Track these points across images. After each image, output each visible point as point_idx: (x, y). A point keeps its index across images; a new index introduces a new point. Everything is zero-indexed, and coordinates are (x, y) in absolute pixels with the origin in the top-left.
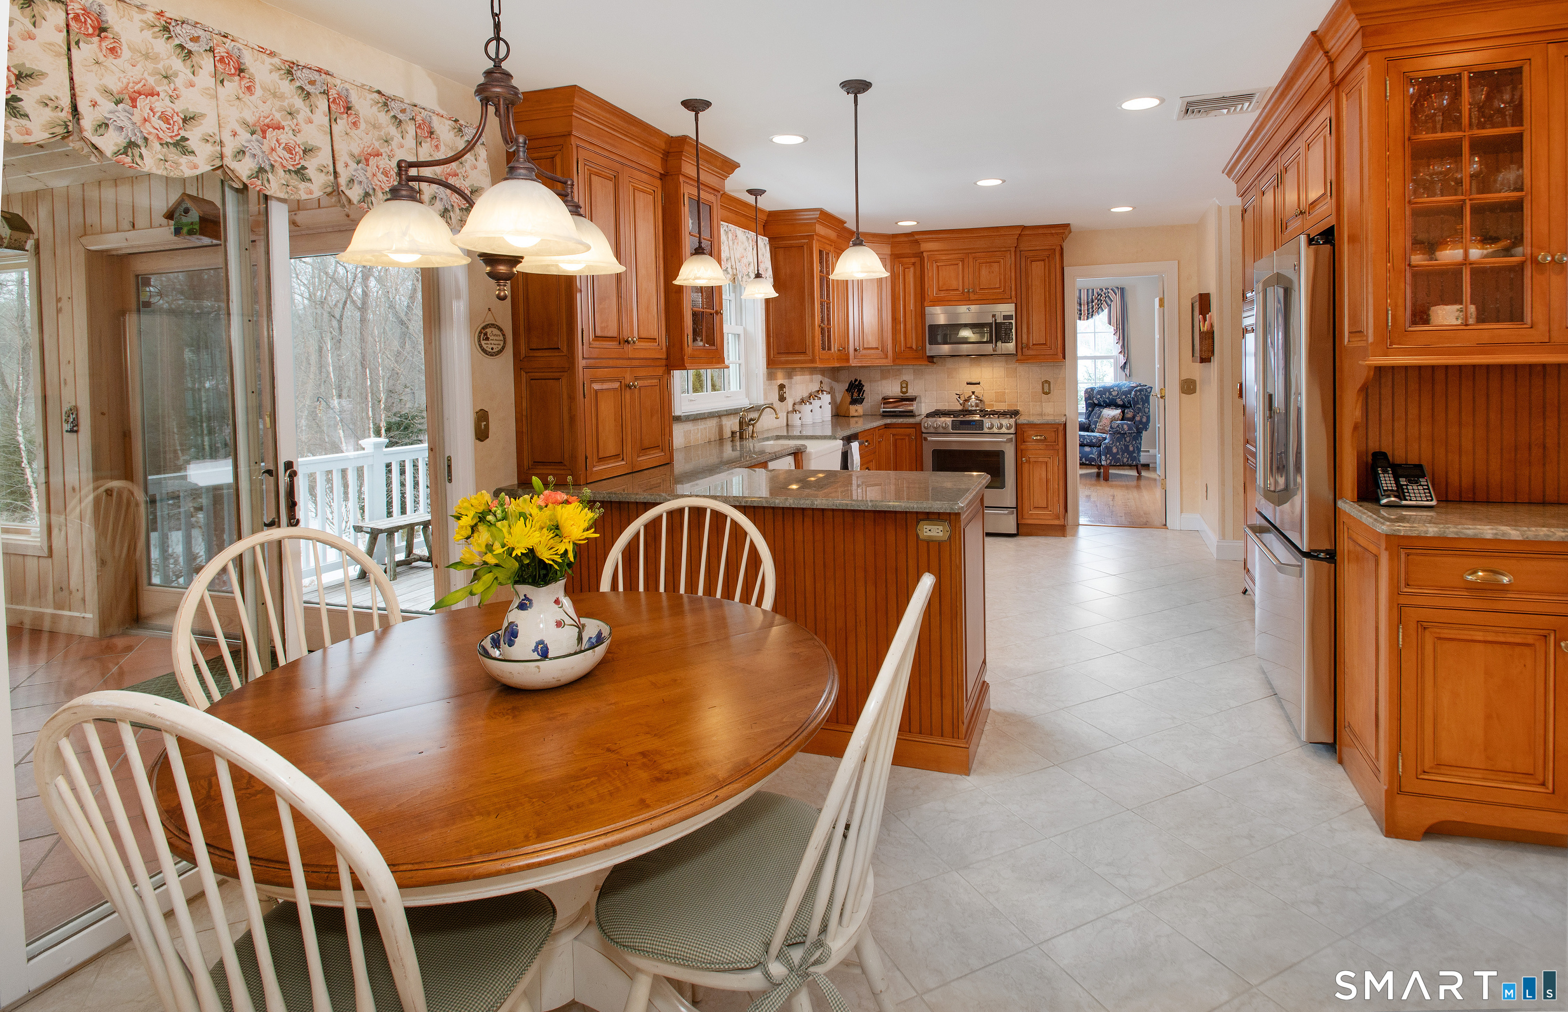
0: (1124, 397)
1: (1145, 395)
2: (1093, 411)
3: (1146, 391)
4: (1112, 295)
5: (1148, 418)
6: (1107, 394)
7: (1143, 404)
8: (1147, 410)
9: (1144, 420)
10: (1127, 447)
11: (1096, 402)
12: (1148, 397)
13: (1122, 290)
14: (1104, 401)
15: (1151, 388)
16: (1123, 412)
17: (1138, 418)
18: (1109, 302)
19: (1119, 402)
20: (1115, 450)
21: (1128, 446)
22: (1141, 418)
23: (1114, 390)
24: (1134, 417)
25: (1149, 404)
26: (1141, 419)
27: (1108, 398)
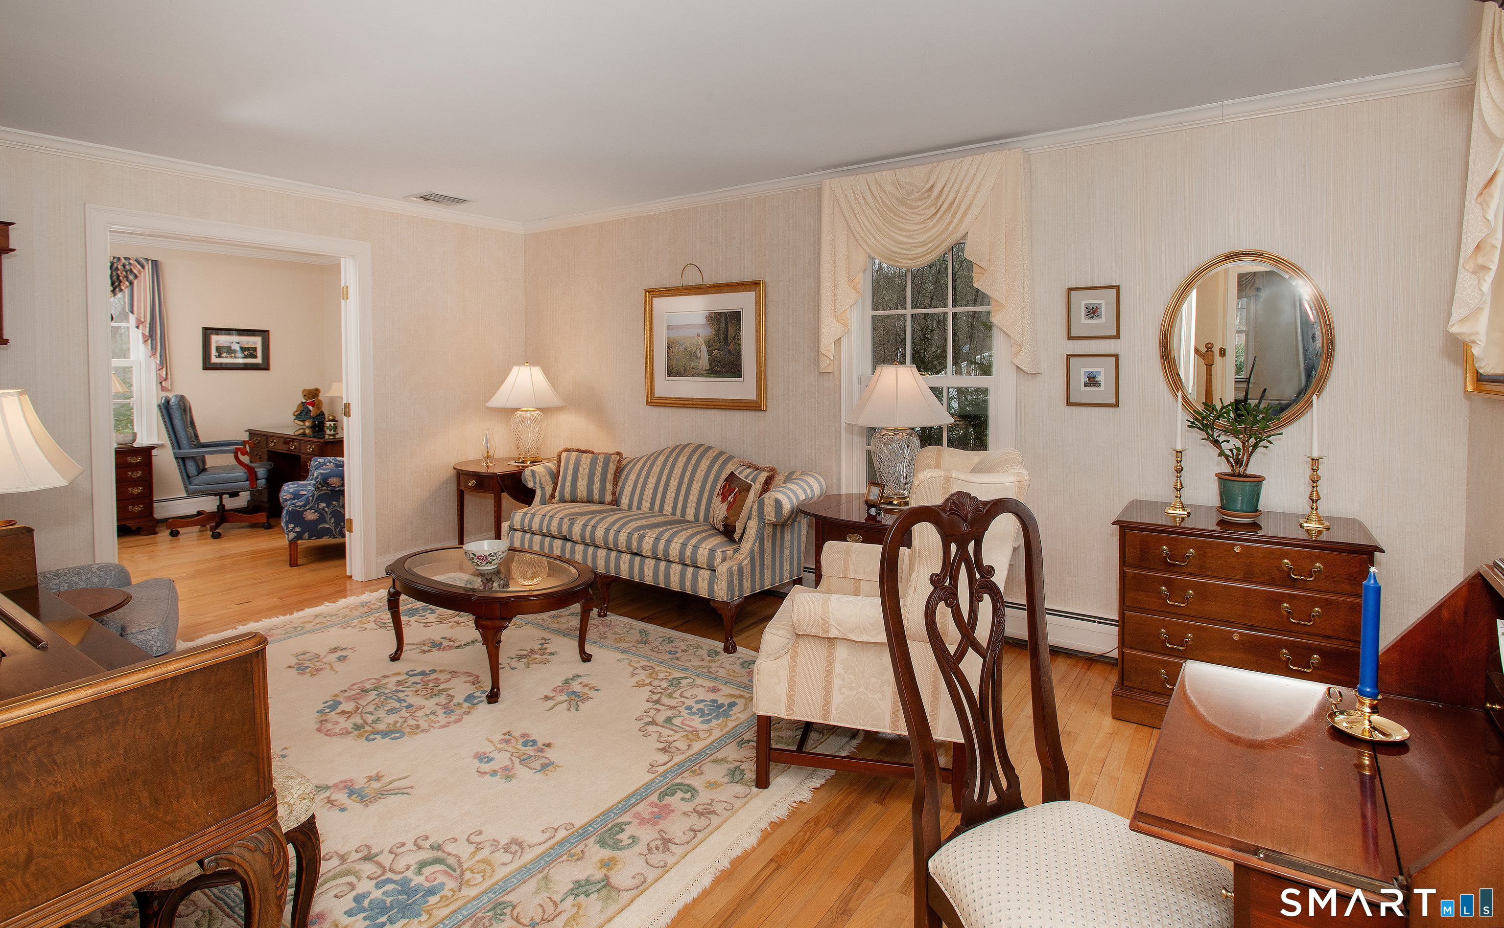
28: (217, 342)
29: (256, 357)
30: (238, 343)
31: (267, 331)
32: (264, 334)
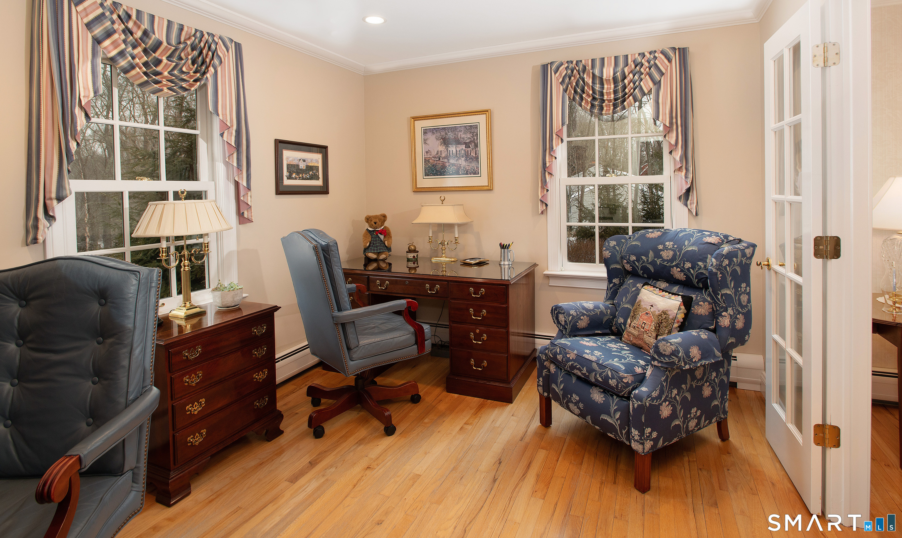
0: (688, 265)
1: (740, 264)
2: (621, 284)
3: (744, 255)
4: (662, 62)
5: (748, 316)
6: (651, 254)
7: (737, 287)
8: (744, 298)
9: (740, 324)
10: (697, 391)
11: (628, 267)
12: (746, 268)
13: (683, 53)
14: (645, 269)
15: (754, 246)
16: (687, 303)
17: (725, 321)
18: (657, 76)
19: (677, 274)
20: (666, 411)
21: (700, 389)
22: (734, 319)
23: (666, 248)
24: (715, 315)
25: (748, 285)
26: (733, 323)
27: (653, 263)
28: (287, 158)
29: (318, 179)
30: (304, 161)
31: (326, 148)
32: (323, 149)
